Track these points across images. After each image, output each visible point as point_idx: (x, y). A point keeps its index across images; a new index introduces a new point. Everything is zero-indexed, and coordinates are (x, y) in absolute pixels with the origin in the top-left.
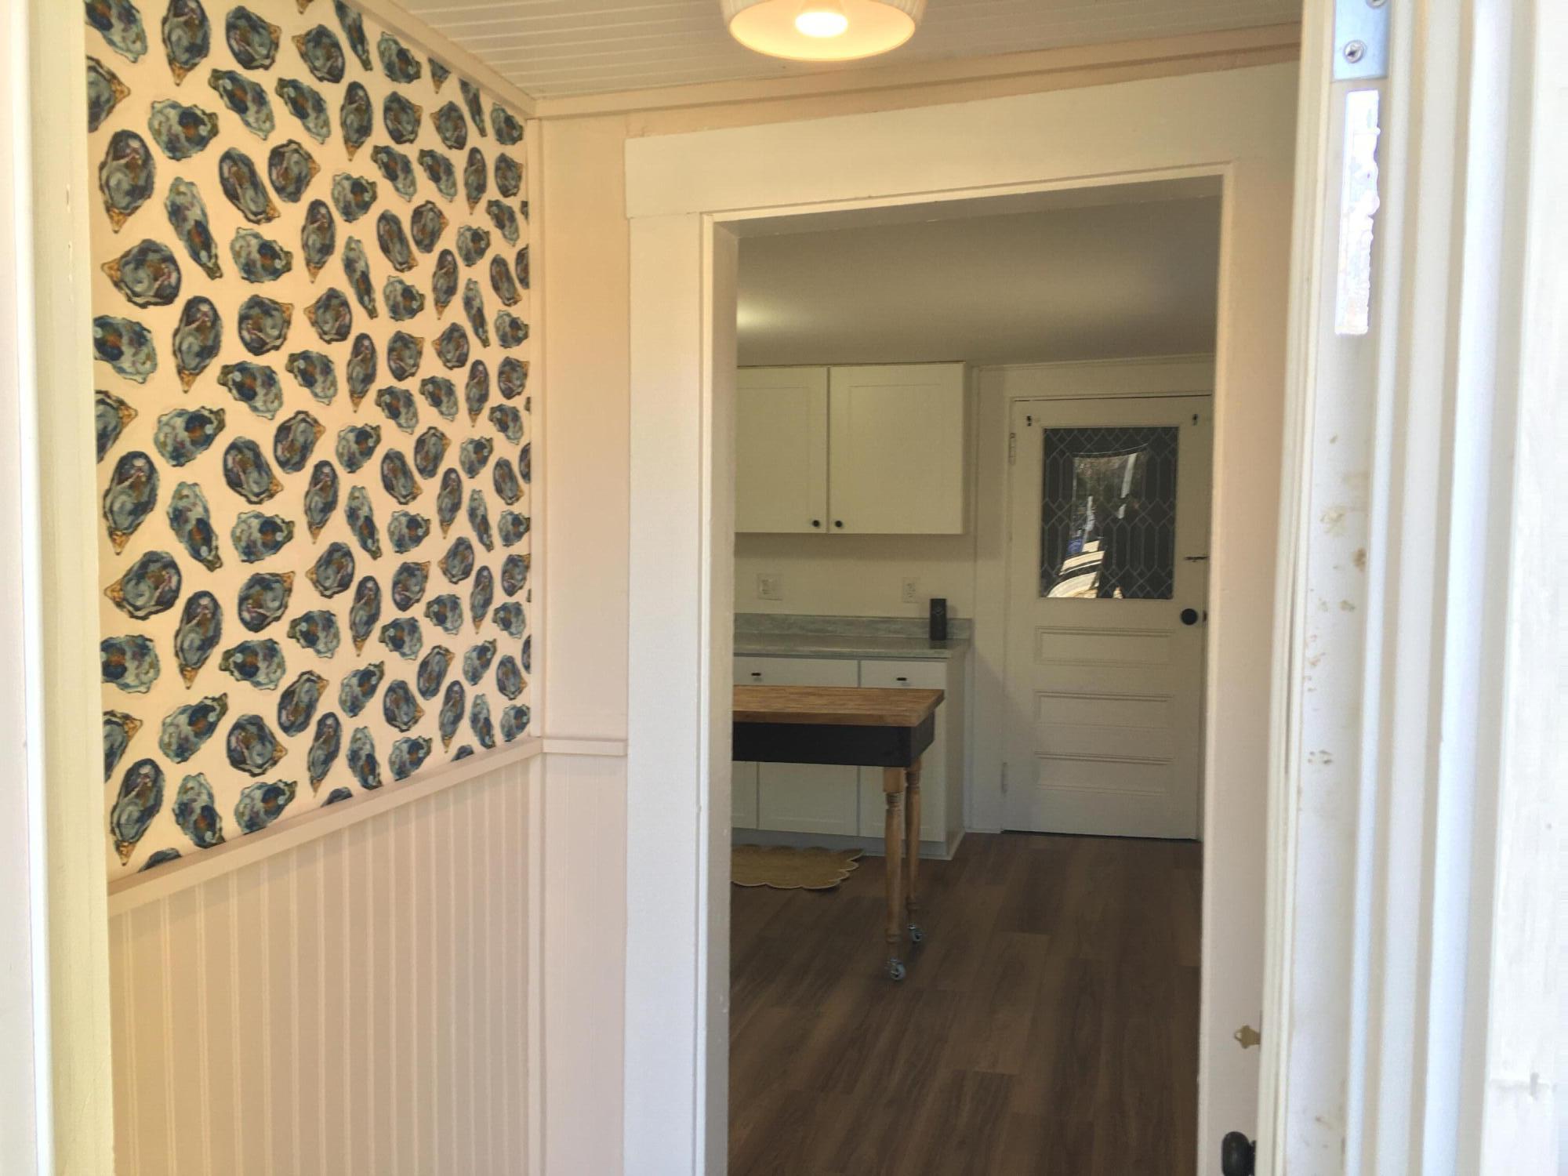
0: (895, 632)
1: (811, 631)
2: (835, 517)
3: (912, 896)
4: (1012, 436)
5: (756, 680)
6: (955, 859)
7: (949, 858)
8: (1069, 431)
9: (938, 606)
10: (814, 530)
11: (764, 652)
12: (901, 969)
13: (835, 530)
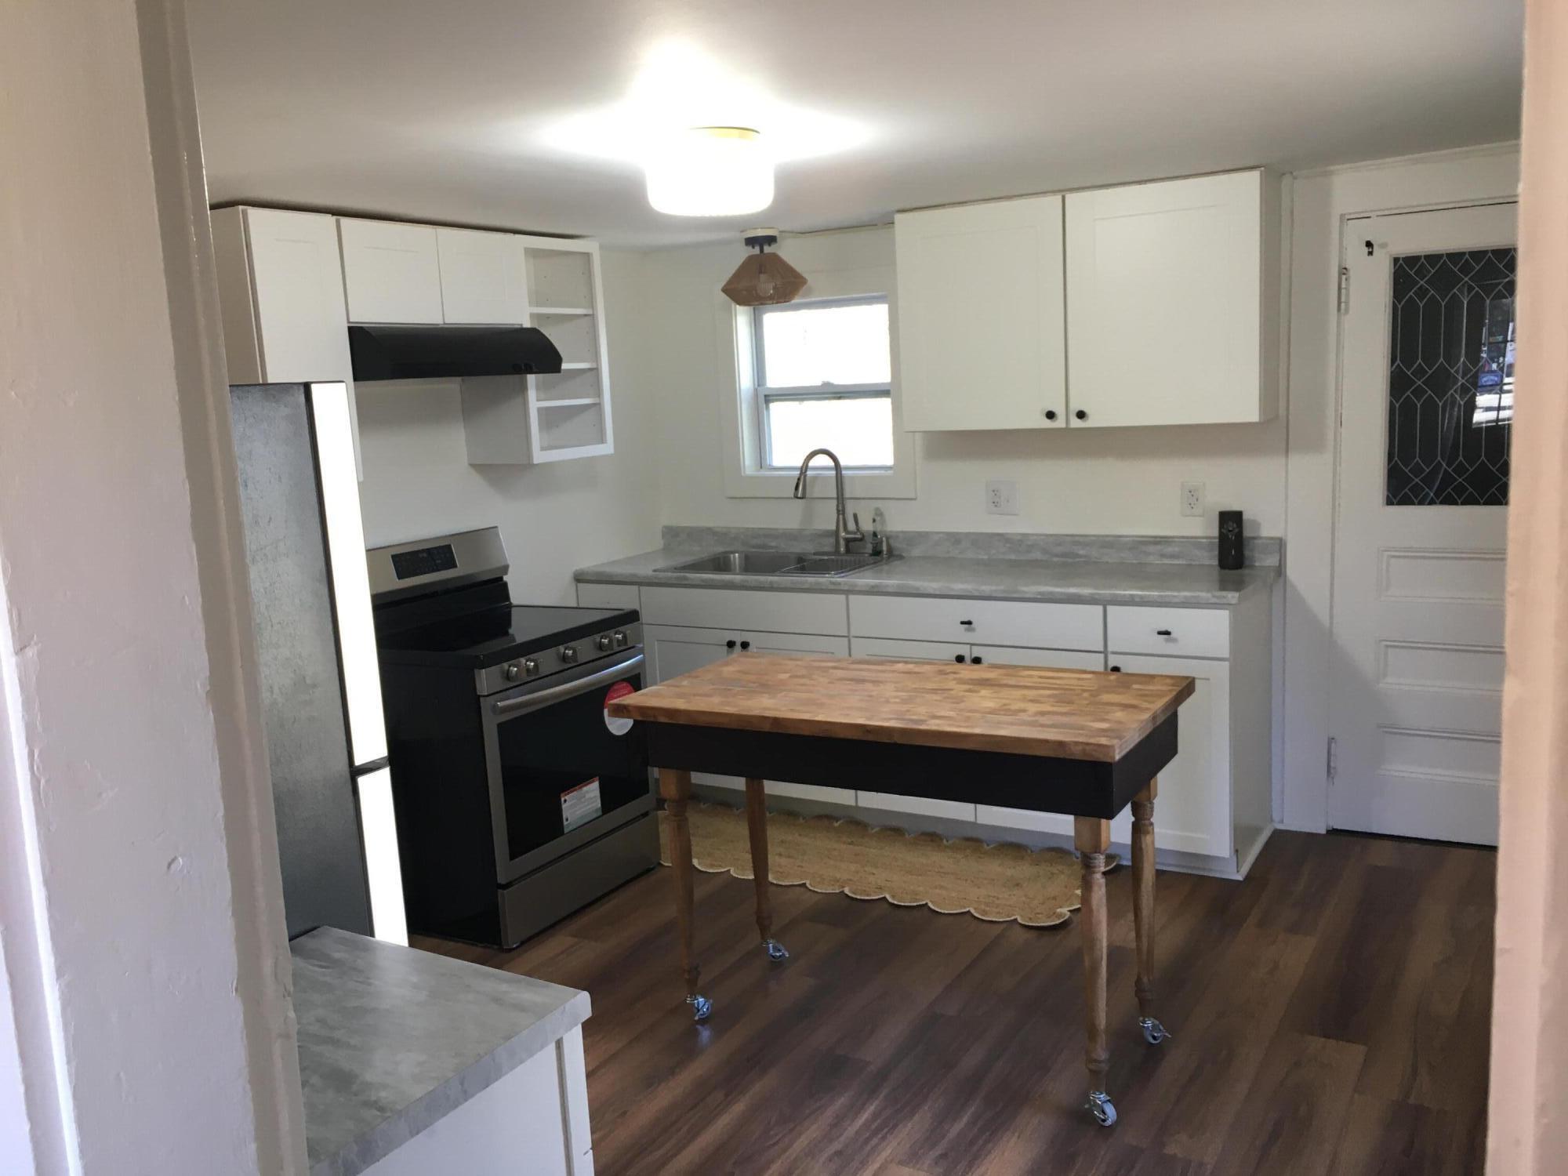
0: (1172, 556)
1: (1057, 556)
2: (1075, 407)
3: (1145, 980)
4: (1343, 271)
5: (967, 630)
6: (1248, 877)
7: (1240, 878)
8: (1433, 258)
9: (1231, 522)
10: (1048, 424)
11: (977, 594)
12: (1111, 1111)
13: (1076, 423)
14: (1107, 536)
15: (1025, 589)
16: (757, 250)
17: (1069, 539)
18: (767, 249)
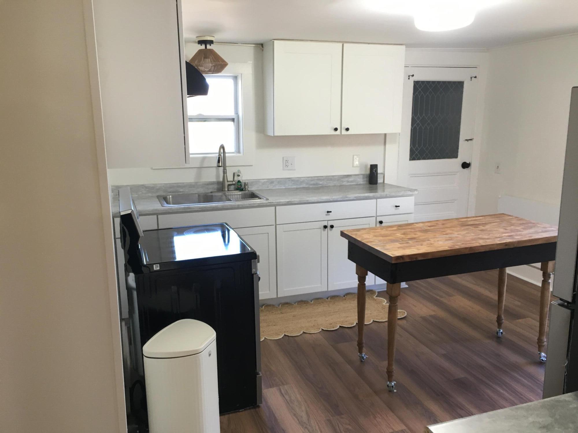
1: (311, 185)
2: (345, 126)
9: (373, 168)
10: (334, 133)
11: (332, 200)
13: (344, 132)
14: (329, 176)
15: (349, 196)
16: (203, 47)
17: (316, 178)
18: (208, 47)
